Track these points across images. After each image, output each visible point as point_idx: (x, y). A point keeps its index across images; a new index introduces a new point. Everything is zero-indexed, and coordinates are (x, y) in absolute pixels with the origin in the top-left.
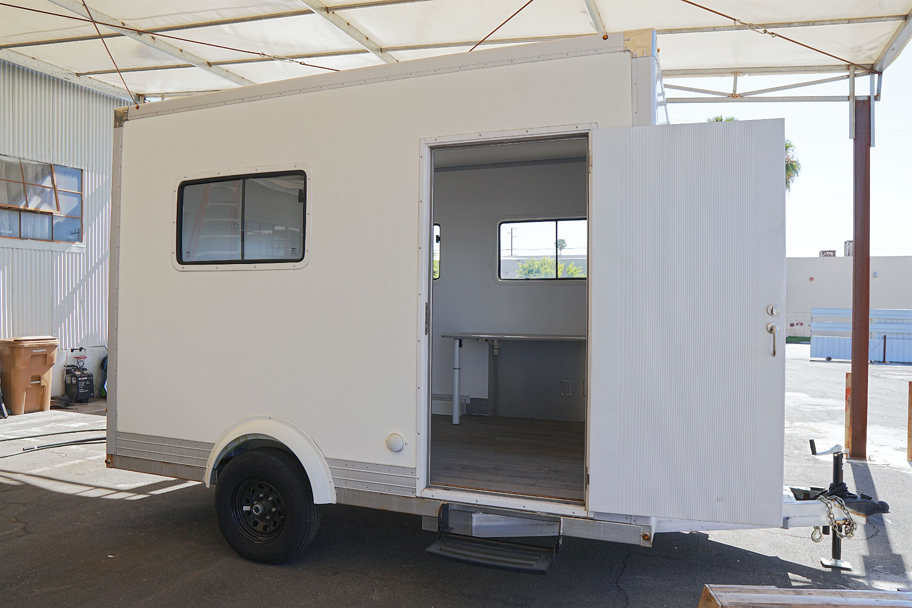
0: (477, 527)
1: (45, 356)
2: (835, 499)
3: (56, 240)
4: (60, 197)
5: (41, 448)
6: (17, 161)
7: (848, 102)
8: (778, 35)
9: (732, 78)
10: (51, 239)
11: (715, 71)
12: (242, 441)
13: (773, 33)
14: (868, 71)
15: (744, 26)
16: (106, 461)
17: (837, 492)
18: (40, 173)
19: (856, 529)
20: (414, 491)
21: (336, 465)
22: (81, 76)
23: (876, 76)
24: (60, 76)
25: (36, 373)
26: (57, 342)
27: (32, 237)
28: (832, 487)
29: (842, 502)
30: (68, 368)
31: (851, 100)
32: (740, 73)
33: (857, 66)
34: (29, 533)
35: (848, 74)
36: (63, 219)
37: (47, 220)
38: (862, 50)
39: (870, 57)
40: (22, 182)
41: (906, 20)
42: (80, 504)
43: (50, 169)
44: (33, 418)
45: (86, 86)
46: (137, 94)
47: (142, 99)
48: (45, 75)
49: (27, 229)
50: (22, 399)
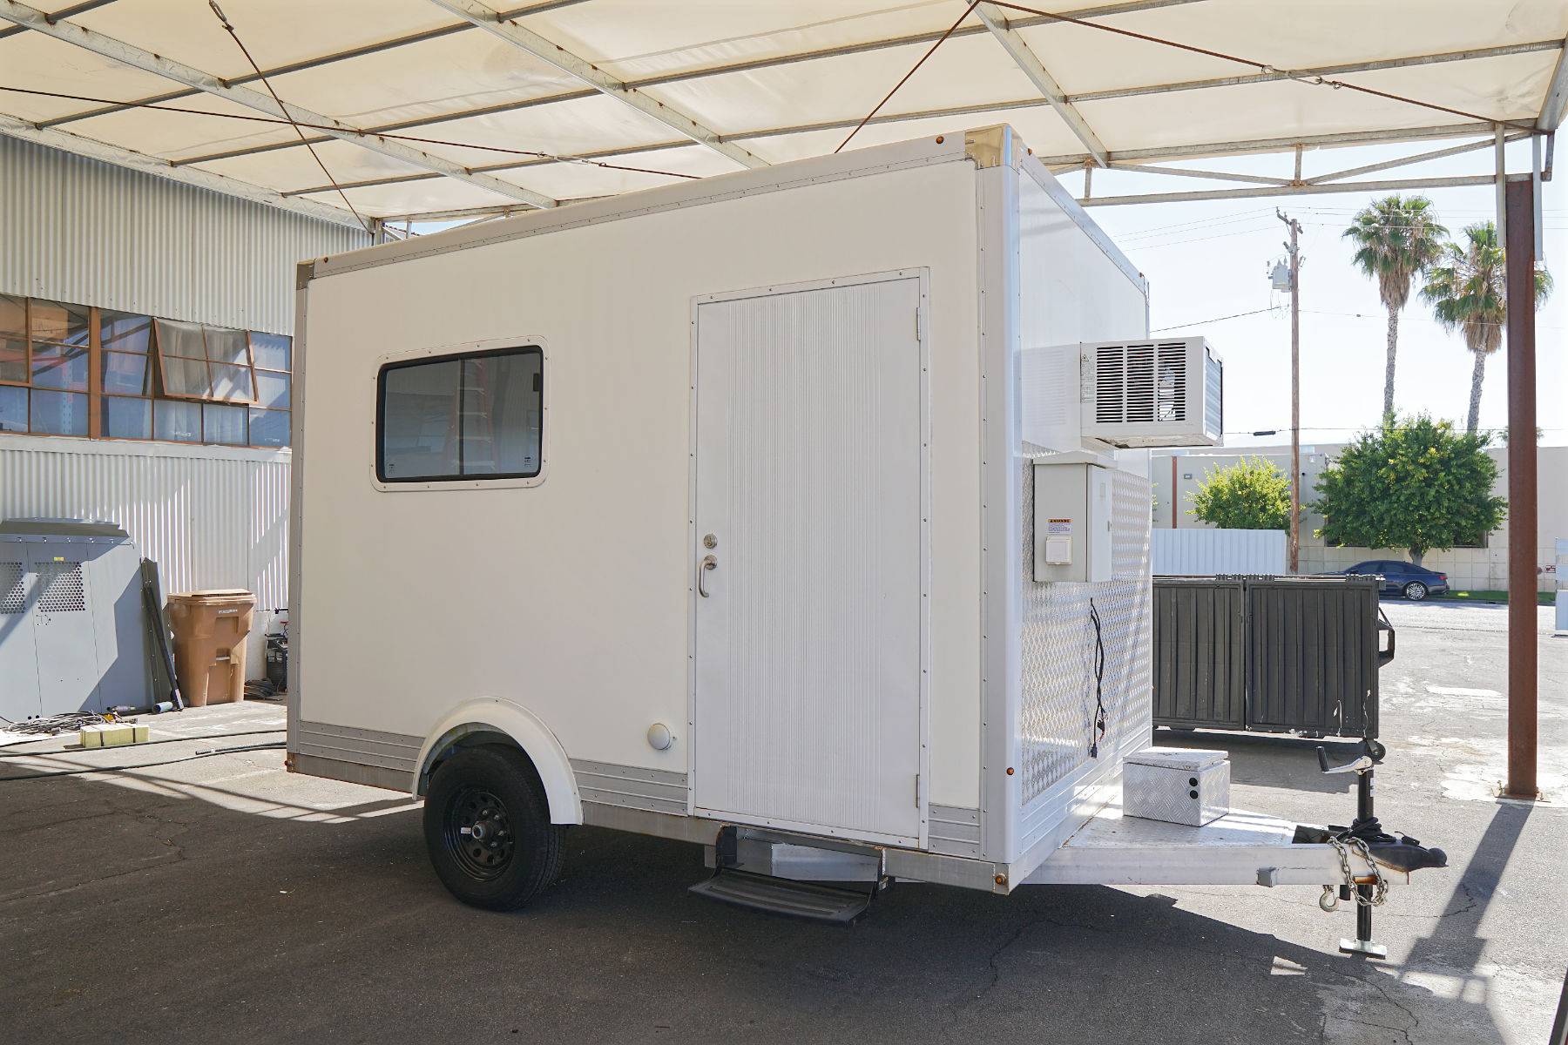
0: (779, 864)
1: (236, 619)
2: (1356, 843)
3: (254, 445)
4: (259, 379)
5: (220, 752)
6: (197, 328)
7: (1495, 185)
8: (1344, 85)
9: (1292, 155)
10: (246, 444)
11: (1264, 144)
12: (461, 733)
13: (1335, 83)
14: (1528, 132)
15: (1279, 74)
16: (286, 763)
17: (1361, 832)
18: (231, 348)
19: (1387, 892)
20: (684, 806)
21: (583, 769)
22: (289, 197)
23: (1544, 138)
24: (258, 199)
25: (223, 645)
26: (253, 598)
27: (219, 440)
28: (1356, 824)
29: (1364, 846)
30: (270, 638)
31: (1500, 183)
32: (1307, 144)
33: (1508, 124)
34: (184, 859)
35: (1493, 137)
36: (264, 413)
37: (240, 414)
38: (1507, 98)
39: (1526, 107)
40: (205, 359)
41: (1563, 47)
42: (258, 827)
43: (244, 339)
44: (217, 711)
45: (295, 211)
46: (372, 218)
47: (379, 224)
48: (238, 199)
49: (212, 430)
50: (204, 684)
